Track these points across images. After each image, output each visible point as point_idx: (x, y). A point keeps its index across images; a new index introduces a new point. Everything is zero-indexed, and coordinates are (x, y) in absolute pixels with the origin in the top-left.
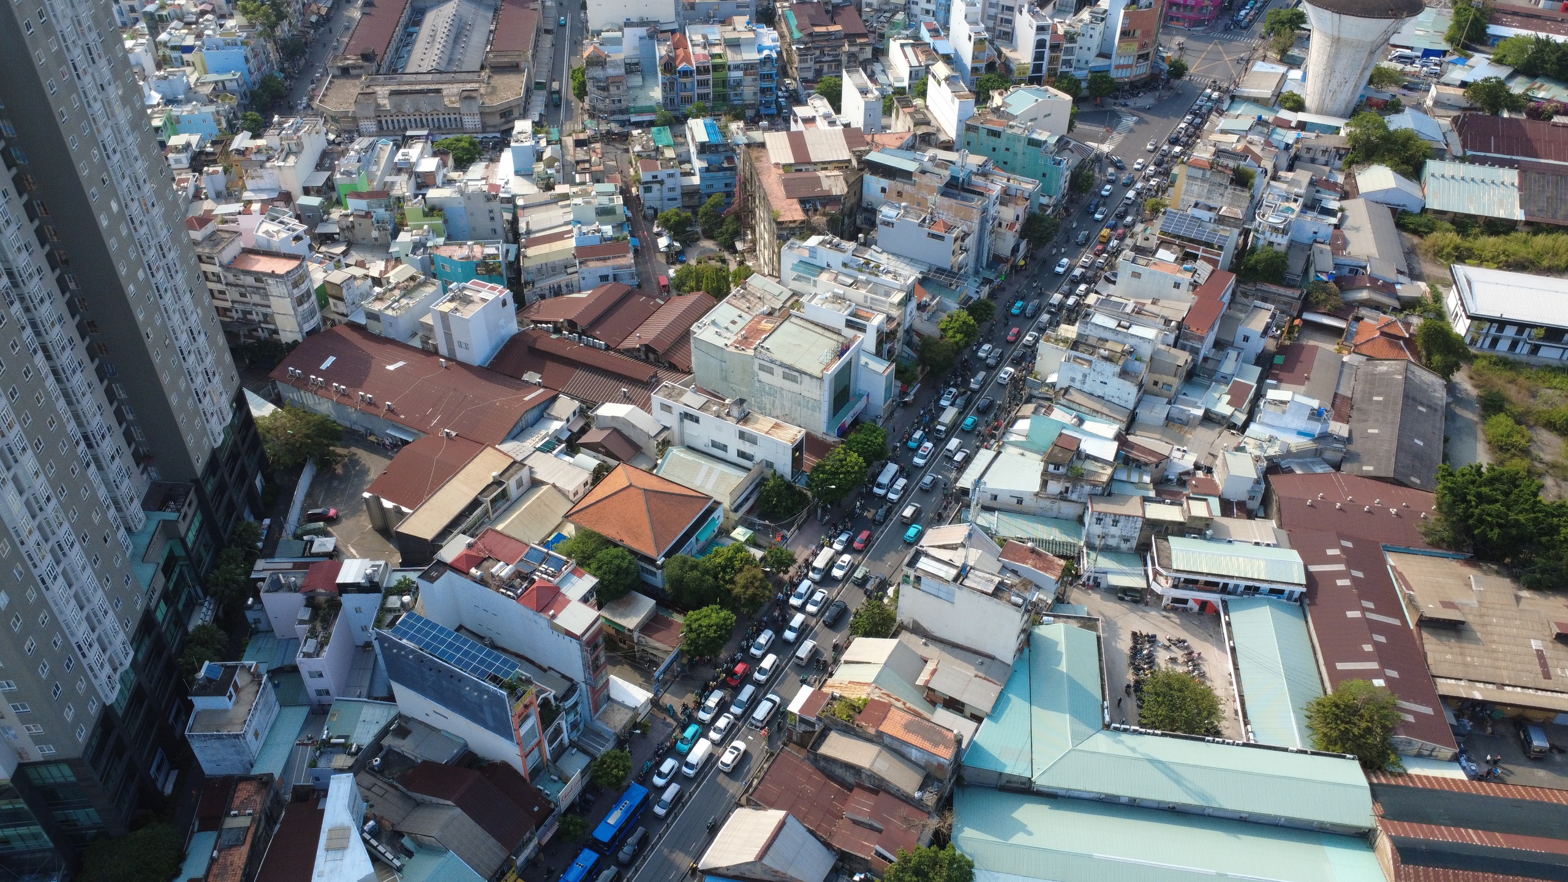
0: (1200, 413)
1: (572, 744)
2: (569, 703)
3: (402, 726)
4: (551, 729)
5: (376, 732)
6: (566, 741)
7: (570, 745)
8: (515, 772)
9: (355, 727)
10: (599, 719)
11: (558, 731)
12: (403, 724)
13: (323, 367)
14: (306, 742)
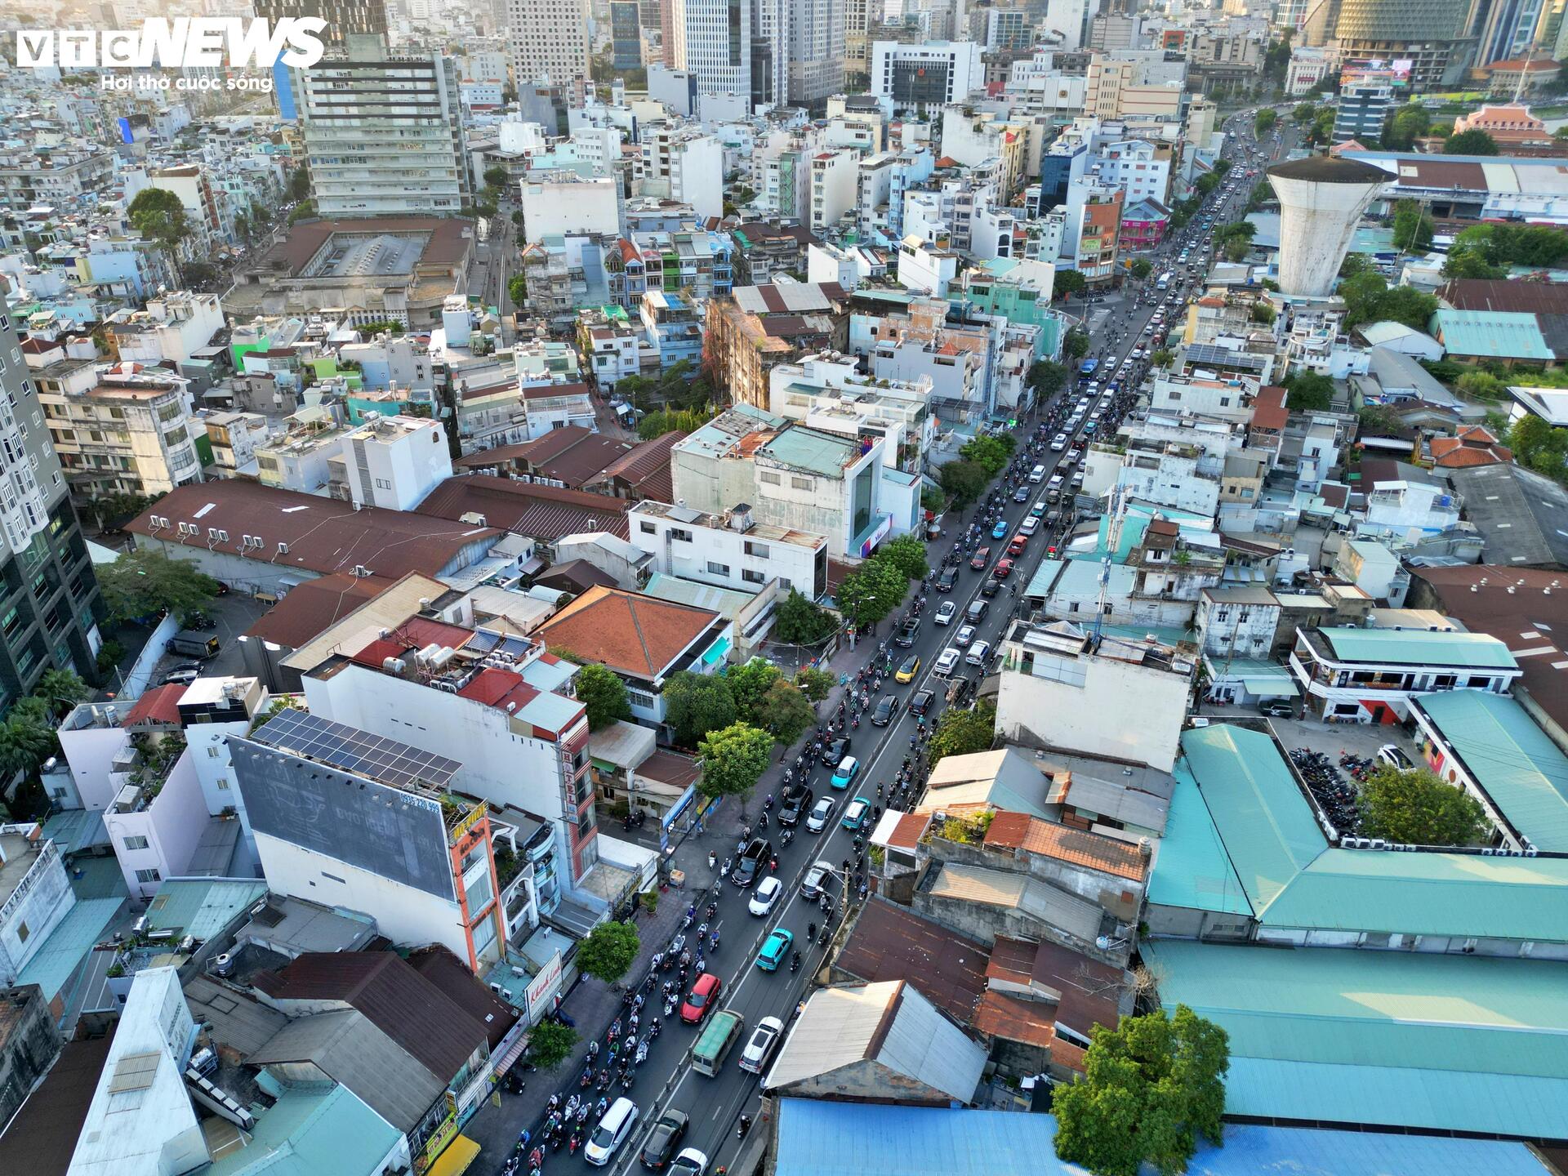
0: (1296, 514)
1: (544, 922)
2: (538, 852)
3: (272, 911)
4: (512, 892)
5: (227, 919)
6: (535, 918)
7: (541, 924)
8: (454, 960)
9: (192, 917)
10: (582, 886)
11: (522, 900)
12: (273, 906)
13: (198, 515)
14: (111, 944)
